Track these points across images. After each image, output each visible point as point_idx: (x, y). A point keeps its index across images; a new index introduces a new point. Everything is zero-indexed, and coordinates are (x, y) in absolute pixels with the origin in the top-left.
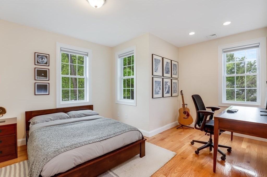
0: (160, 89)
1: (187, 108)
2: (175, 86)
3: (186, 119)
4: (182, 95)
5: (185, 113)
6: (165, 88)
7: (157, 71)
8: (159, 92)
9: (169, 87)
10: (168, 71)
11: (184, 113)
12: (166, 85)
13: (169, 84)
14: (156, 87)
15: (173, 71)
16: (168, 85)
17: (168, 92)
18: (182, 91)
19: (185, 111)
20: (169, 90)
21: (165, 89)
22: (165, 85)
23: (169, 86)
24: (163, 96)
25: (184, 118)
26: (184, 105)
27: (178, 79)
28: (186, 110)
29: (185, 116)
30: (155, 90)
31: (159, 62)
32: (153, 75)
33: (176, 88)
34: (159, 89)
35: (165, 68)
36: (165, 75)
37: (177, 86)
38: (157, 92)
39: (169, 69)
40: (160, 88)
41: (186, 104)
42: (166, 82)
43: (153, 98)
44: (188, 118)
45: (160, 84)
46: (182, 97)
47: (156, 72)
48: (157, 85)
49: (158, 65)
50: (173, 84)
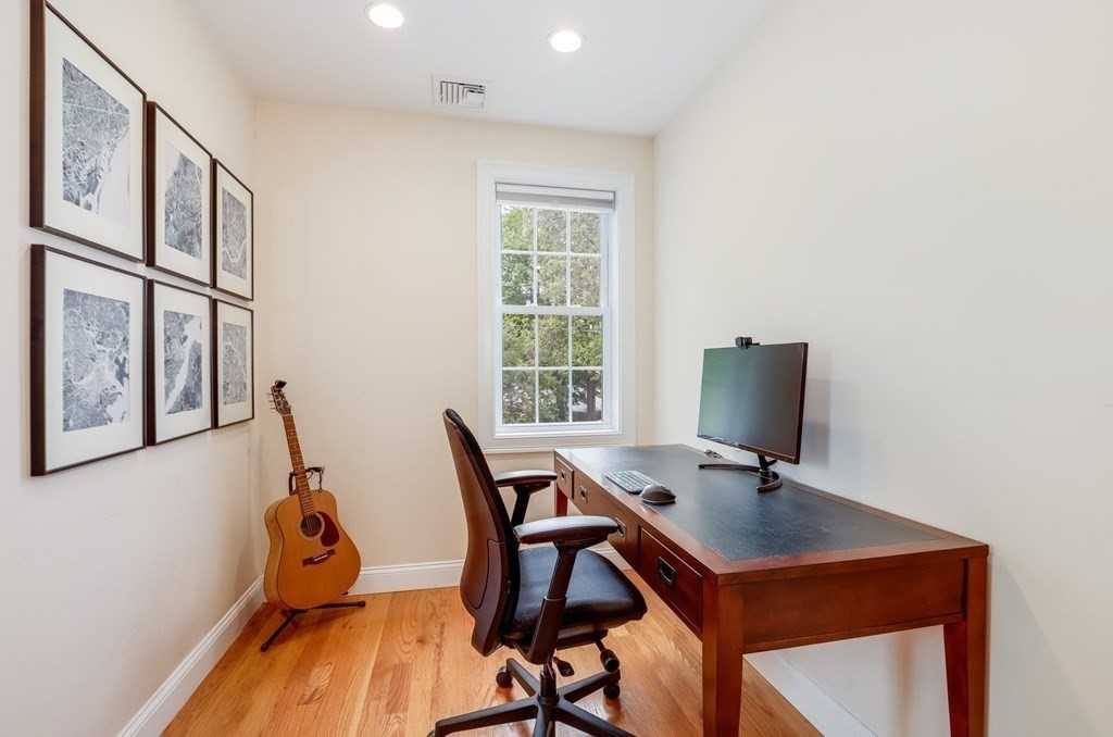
0: (122, 375)
1: (320, 490)
2: (238, 355)
3: (319, 566)
4: (284, 408)
5: (310, 524)
6: (167, 362)
7: (90, 198)
8: (107, 399)
9: (198, 361)
10: (191, 233)
11: (304, 525)
12: (175, 342)
13: (198, 333)
14: (80, 360)
15: (225, 241)
16: (188, 344)
17: (189, 400)
18: (281, 384)
19: (308, 513)
20: (200, 379)
21: (170, 376)
22: (168, 339)
23: (196, 348)
24: (150, 439)
25: (309, 561)
26: (299, 474)
27: (250, 305)
28: (318, 506)
29: (314, 544)
30: (67, 381)
31: (117, 123)
32: (36, 219)
33: (240, 364)
34: (110, 377)
35: (169, 202)
36: (166, 255)
37: (244, 353)
38: (92, 400)
39: (195, 215)
40: (122, 366)
41: (317, 470)
42: (178, 320)
43: (38, 467)
44: (331, 553)
45: (124, 326)
46: (286, 427)
47: (81, 209)
48: (92, 335)
49: (106, 150)
50: (225, 340)
